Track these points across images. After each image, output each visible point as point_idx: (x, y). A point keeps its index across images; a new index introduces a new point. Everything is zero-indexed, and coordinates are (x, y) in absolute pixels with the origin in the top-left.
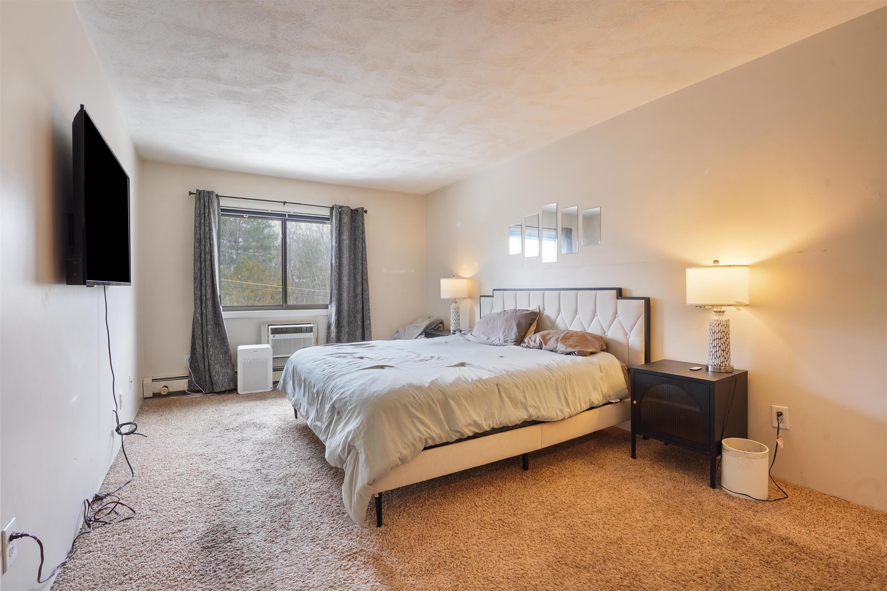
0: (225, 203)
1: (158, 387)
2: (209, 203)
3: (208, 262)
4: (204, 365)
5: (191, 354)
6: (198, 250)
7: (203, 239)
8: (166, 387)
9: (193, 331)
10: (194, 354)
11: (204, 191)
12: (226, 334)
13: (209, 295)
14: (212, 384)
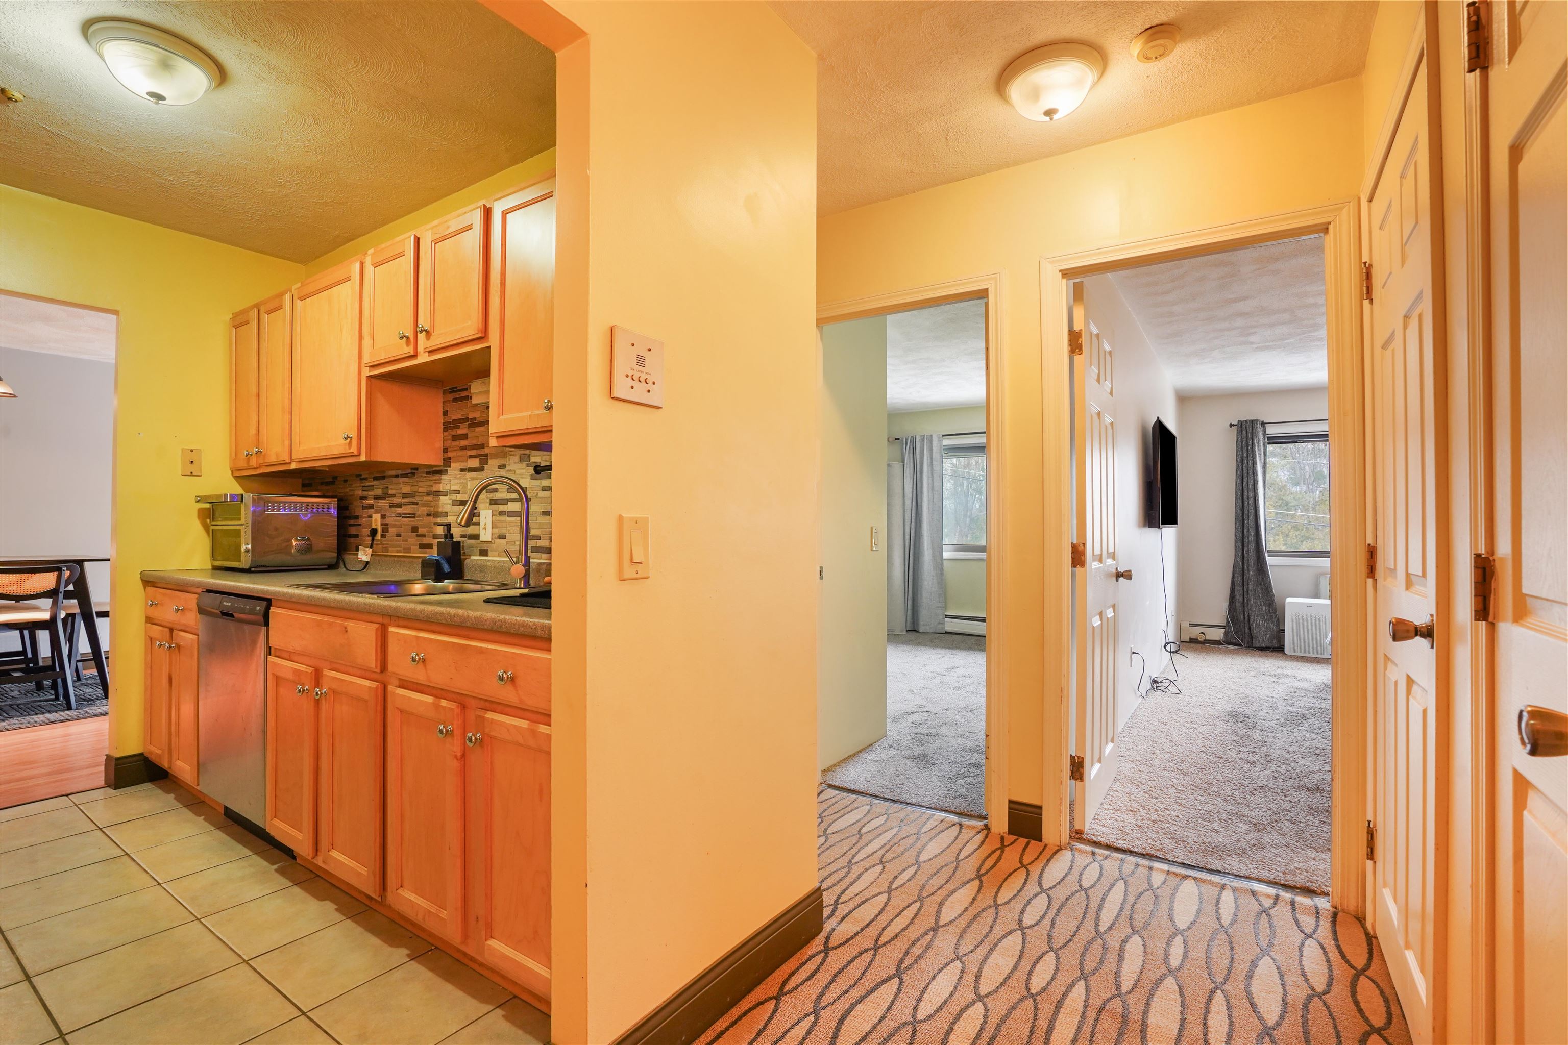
0: (1271, 430)
1: (1195, 632)
2: (1252, 434)
3: (1251, 501)
4: (1244, 615)
5: (1230, 602)
6: (1240, 487)
7: (1245, 475)
8: (1203, 633)
9: (1233, 577)
10: (1233, 602)
11: (1246, 421)
12: (1270, 582)
13: (1252, 538)
14: (1252, 638)
